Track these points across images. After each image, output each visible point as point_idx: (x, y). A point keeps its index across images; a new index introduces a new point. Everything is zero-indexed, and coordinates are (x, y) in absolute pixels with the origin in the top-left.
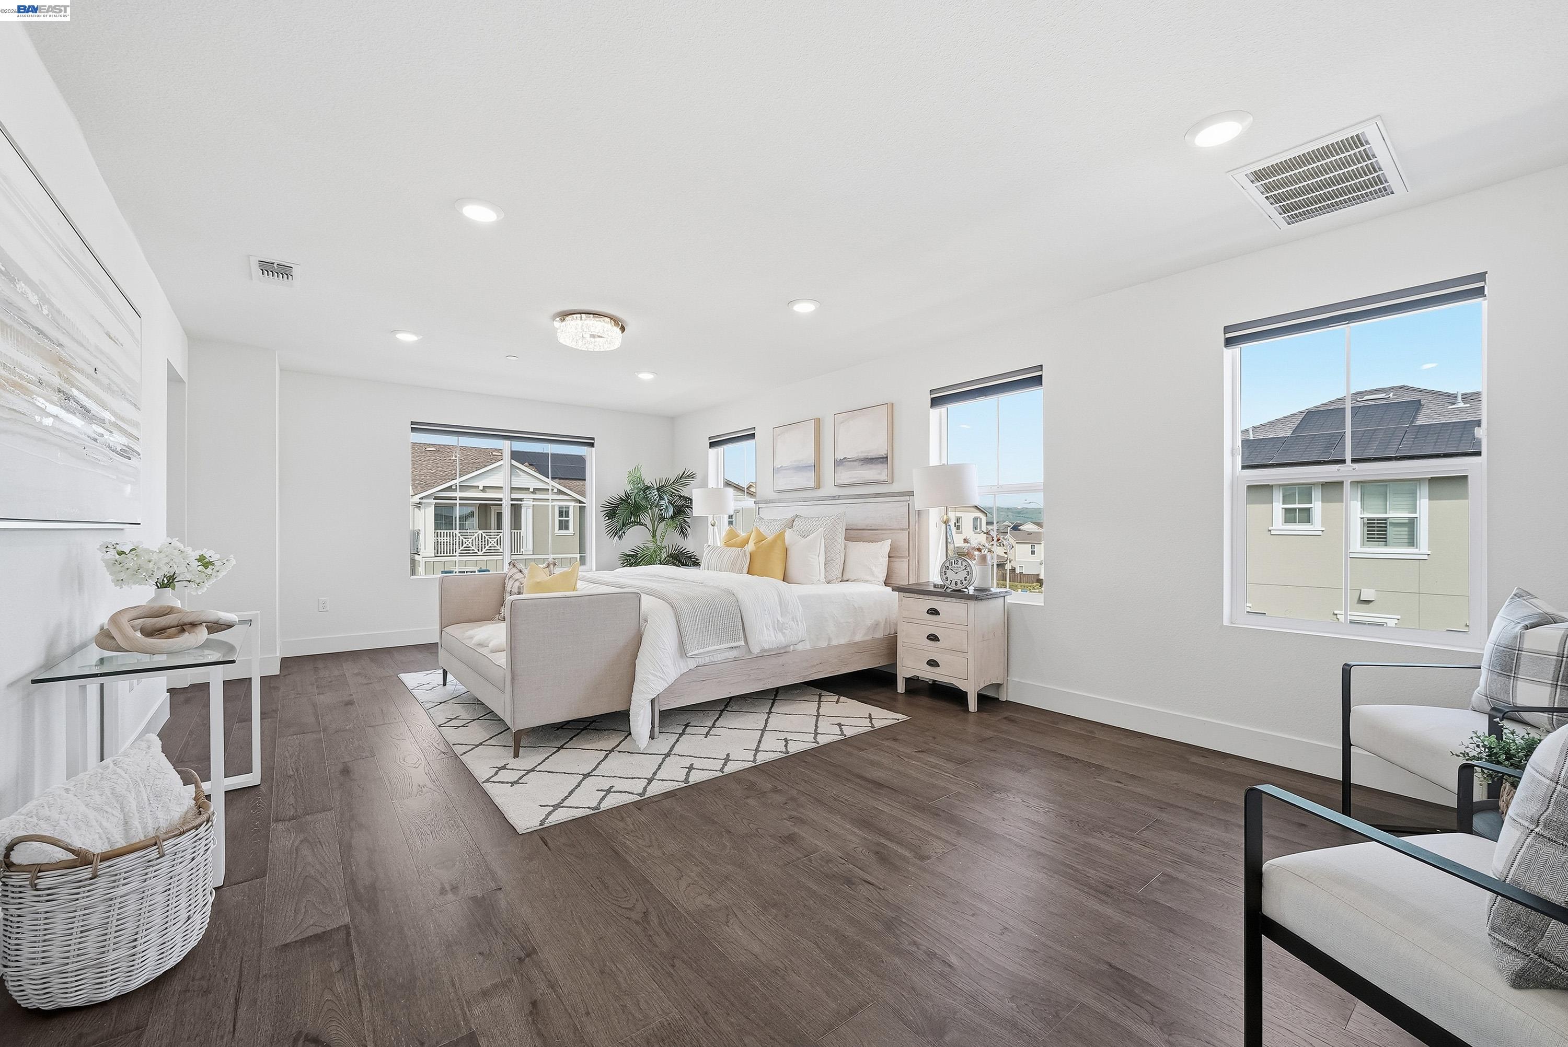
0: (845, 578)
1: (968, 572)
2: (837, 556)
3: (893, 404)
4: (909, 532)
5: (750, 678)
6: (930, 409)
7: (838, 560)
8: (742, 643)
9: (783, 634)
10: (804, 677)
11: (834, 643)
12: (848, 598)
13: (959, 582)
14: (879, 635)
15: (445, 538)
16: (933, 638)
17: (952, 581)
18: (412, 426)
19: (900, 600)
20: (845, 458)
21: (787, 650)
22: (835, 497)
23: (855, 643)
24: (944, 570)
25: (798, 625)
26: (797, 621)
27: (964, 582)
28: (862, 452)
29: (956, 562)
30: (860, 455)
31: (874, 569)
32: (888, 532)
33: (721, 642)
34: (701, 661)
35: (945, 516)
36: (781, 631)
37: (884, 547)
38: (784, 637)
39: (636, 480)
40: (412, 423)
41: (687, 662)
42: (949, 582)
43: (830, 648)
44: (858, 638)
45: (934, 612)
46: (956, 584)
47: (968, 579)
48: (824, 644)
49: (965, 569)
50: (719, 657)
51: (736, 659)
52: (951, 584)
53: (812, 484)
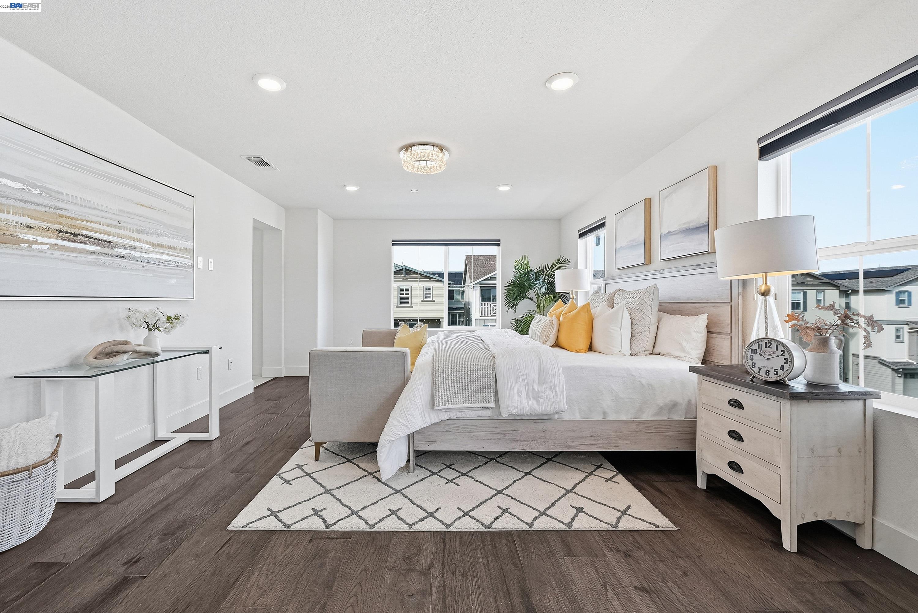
0: (656, 351)
1: (786, 359)
2: (646, 329)
3: (716, 167)
4: (731, 305)
5: (505, 438)
6: (759, 161)
7: (647, 333)
8: (492, 405)
9: (538, 402)
10: (571, 446)
11: (612, 417)
12: (634, 374)
13: (772, 372)
14: (678, 416)
15: (487, 307)
16: (735, 435)
17: (761, 369)
18: (393, 242)
19: (699, 383)
20: (669, 232)
21: (552, 417)
22: (659, 271)
23: (639, 422)
24: (750, 353)
25: (556, 395)
26: (556, 391)
27: (780, 373)
28: (684, 224)
29: (768, 345)
30: (682, 227)
31: (684, 344)
32: (709, 305)
33: (472, 402)
34: (453, 415)
35: (764, 285)
36: (535, 398)
37: (702, 321)
38: (539, 405)
39: (519, 266)
40: (393, 241)
41: (438, 414)
42: (756, 370)
43: (605, 422)
44: (646, 416)
45: (736, 404)
46: (767, 372)
47: (785, 368)
48: (598, 417)
49: (782, 355)
50: (470, 414)
51: (491, 419)
52: (759, 372)
53: (643, 261)
